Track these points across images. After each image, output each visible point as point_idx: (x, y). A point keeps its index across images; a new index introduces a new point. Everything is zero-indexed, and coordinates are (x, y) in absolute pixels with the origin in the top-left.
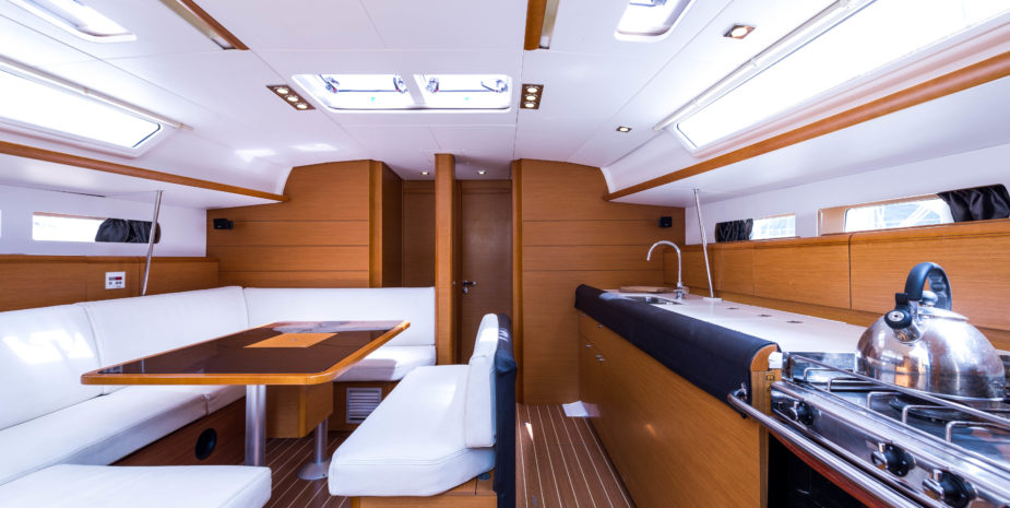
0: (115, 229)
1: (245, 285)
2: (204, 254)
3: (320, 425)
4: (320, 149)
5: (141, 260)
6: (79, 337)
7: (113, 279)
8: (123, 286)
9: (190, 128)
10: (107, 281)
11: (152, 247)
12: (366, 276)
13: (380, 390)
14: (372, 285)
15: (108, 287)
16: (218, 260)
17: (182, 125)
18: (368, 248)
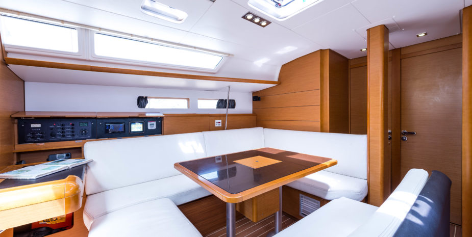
0: (222, 103)
1: (264, 127)
2: (252, 113)
3: (278, 213)
4: (290, 51)
5: (224, 115)
6: (200, 144)
7: (218, 123)
8: (221, 125)
9: (233, 55)
10: (216, 123)
11: (227, 110)
12: (318, 125)
13: (319, 202)
14: (322, 130)
15: (216, 126)
16: (256, 115)
17: (229, 54)
18: (320, 106)
